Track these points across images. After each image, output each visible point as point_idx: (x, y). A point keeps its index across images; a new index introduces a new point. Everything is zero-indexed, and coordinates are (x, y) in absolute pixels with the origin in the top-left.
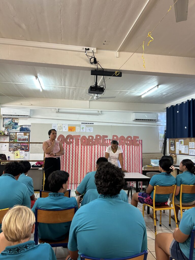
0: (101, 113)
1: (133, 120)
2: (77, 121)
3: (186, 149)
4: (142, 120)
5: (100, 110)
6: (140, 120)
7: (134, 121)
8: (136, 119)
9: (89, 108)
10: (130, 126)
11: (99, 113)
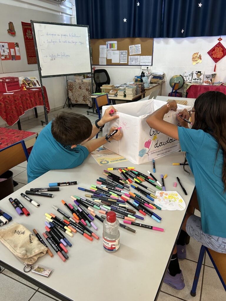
3: (122, 56)
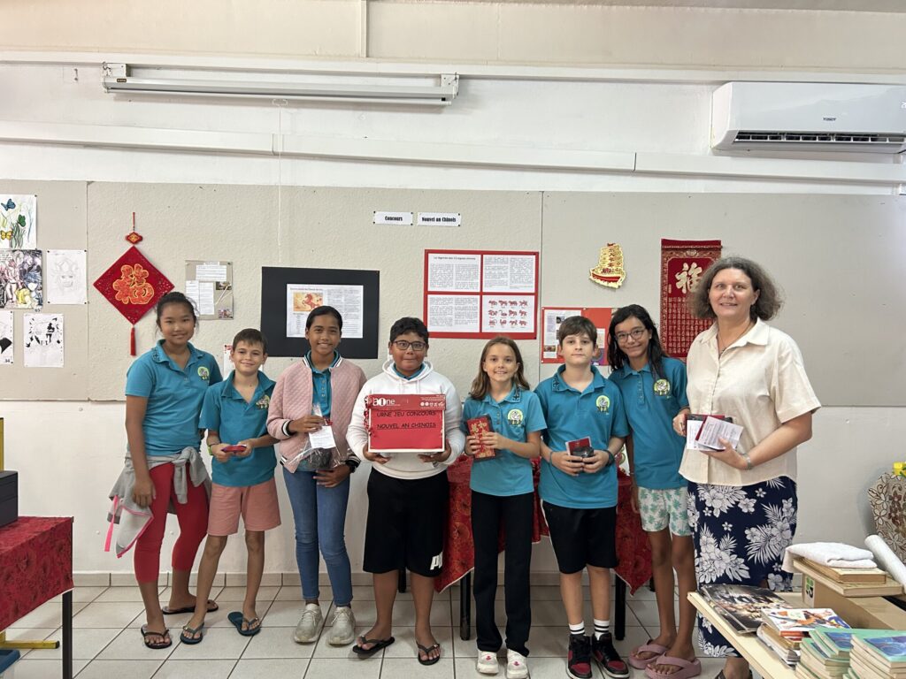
0: (454, 92)
1: (718, 141)
2: (275, 154)
4: (792, 136)
5: (449, 70)
6: (775, 136)
7: (721, 150)
8: (742, 135)
9: (367, 56)
10: (689, 196)
11: (443, 91)
